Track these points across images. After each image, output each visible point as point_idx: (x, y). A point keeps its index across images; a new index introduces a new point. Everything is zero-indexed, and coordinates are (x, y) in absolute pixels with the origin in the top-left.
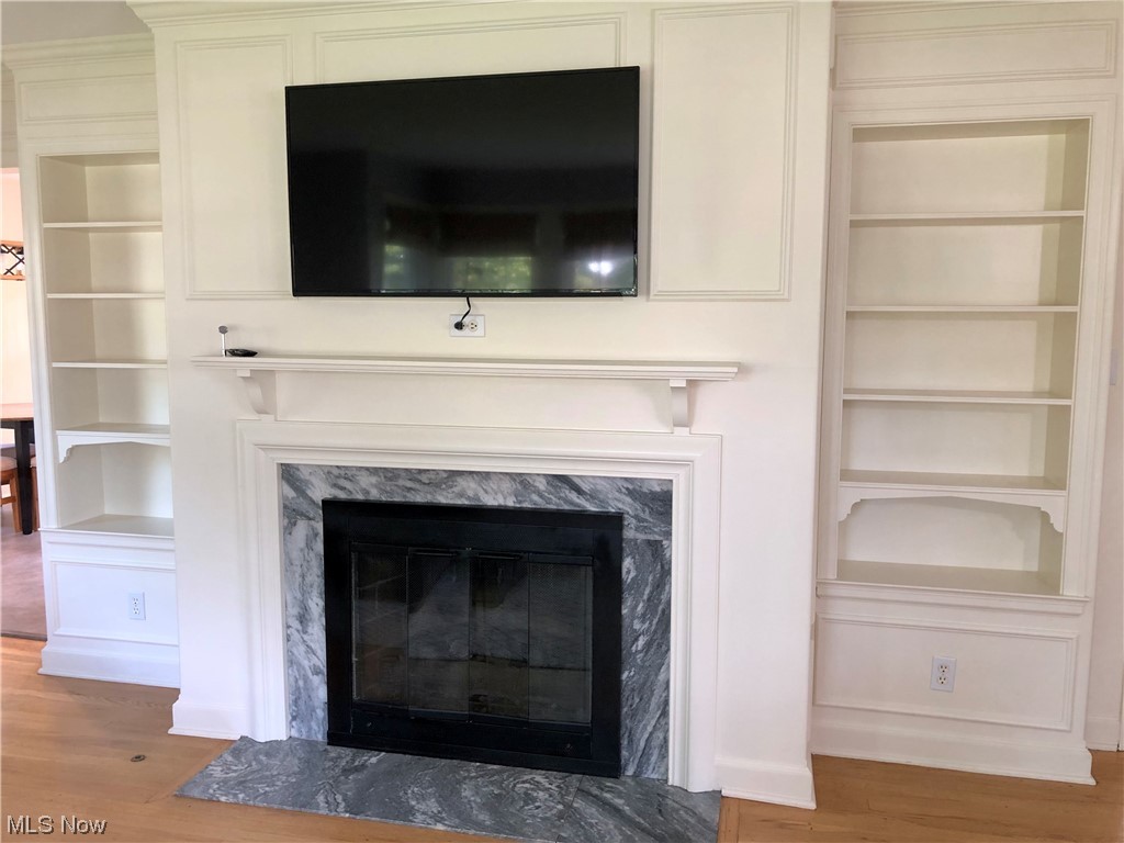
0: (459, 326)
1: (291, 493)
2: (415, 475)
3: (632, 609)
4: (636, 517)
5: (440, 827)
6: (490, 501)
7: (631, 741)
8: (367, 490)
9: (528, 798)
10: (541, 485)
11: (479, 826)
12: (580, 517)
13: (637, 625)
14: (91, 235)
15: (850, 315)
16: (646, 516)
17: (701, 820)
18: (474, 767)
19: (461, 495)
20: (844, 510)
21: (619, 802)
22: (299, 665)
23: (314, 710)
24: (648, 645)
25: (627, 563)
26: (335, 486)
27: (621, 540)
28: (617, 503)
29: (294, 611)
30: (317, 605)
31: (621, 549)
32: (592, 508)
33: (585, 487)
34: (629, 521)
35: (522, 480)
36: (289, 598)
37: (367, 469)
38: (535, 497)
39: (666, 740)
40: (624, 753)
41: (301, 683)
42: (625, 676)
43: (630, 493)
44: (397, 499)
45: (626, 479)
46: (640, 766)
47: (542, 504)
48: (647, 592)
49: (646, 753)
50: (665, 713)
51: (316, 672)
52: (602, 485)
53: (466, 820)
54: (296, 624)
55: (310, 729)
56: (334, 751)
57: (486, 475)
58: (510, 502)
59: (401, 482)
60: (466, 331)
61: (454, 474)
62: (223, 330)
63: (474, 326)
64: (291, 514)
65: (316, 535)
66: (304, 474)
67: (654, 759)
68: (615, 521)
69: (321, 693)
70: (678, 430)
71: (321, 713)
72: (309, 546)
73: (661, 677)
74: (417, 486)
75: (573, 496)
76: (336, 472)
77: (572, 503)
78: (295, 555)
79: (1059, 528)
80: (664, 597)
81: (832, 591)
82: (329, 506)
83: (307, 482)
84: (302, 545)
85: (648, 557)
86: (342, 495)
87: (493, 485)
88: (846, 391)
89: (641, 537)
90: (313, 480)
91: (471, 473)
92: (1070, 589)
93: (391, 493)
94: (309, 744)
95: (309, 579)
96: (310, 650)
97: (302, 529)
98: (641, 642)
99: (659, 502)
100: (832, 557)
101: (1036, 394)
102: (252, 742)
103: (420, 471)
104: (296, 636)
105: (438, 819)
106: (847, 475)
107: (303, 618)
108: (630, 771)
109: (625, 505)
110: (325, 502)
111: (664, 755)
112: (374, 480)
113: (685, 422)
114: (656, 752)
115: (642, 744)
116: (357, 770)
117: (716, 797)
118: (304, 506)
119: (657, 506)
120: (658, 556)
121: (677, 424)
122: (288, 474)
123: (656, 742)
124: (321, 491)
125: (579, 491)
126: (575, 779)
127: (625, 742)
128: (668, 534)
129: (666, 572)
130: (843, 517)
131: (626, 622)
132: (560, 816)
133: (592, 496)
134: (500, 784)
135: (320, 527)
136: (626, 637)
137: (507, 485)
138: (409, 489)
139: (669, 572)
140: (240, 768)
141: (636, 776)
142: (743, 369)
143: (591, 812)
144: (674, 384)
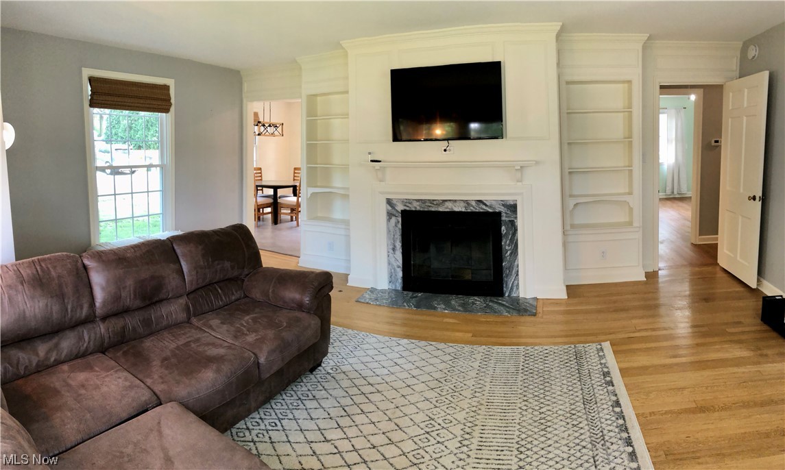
0: (445, 150)
1: (390, 208)
2: (432, 201)
3: (505, 243)
4: (506, 213)
5: (446, 311)
6: (456, 209)
7: (506, 285)
8: (416, 207)
9: (473, 303)
10: (474, 203)
11: (459, 311)
12: (487, 213)
13: (507, 248)
14: (319, 121)
15: (569, 144)
16: (509, 212)
17: (531, 305)
18: (454, 296)
19: (447, 208)
20: (571, 206)
21: (504, 303)
22: (392, 265)
23: (397, 280)
24: (511, 254)
25: (503, 228)
26: (405, 205)
27: (501, 220)
28: (499, 208)
29: (391, 247)
30: (399, 245)
31: (501, 224)
32: (490, 210)
33: (488, 204)
34: (503, 214)
35: (467, 202)
36: (389, 243)
37: (416, 200)
38: (472, 208)
39: (518, 283)
40: (505, 289)
41: (393, 271)
42: (504, 264)
43: (503, 205)
44: (426, 210)
45: (502, 201)
46: (510, 292)
47: (474, 210)
48: (510, 236)
49: (512, 289)
50: (517, 275)
51: (399, 267)
52: (494, 203)
53: (454, 309)
54: (391, 251)
55: (396, 286)
56: (405, 293)
57: (455, 201)
58: (463, 210)
59: (427, 204)
60: (447, 152)
61: (444, 201)
62: (370, 153)
63: (450, 150)
64: (390, 215)
65: (399, 222)
66: (394, 202)
67: (514, 290)
68: (499, 214)
69: (400, 274)
70: (518, 183)
71: (400, 281)
72: (396, 226)
73: (516, 263)
74: (433, 205)
75: (484, 207)
76: (405, 201)
77: (483, 209)
78: (391, 229)
79: (631, 206)
80: (516, 238)
81: (568, 233)
82: (404, 213)
83: (395, 205)
84: (394, 225)
85: (510, 225)
86: (408, 209)
87: (457, 204)
88: (569, 169)
89: (507, 219)
90: (397, 204)
91: (450, 200)
92: (635, 224)
93: (424, 208)
94: (396, 290)
95: (396, 236)
96: (396, 260)
97: (393, 220)
98: (509, 253)
99: (513, 208)
100: (568, 222)
101: (625, 167)
102: (376, 289)
103: (433, 200)
104: (391, 255)
105: (445, 309)
106: (571, 196)
107: (394, 249)
108: (507, 295)
109: (502, 209)
110: (402, 211)
111: (518, 289)
112: (418, 203)
113: (520, 181)
114: (515, 288)
115: (510, 285)
116: (414, 297)
117: (536, 299)
118: (395, 212)
119: (513, 209)
120: (513, 225)
121: (518, 181)
122: (389, 202)
123: (515, 284)
124: (400, 207)
125: (486, 205)
126: (488, 298)
127: (505, 285)
128: (516, 218)
129: (516, 230)
130: (571, 209)
131: (503, 247)
132: (485, 307)
133: (490, 207)
134: (464, 300)
135: (400, 219)
136: (504, 252)
137: (463, 204)
138: (430, 206)
139: (517, 230)
140: (373, 296)
141: (509, 296)
142: (537, 163)
143: (496, 306)
144: (516, 168)
